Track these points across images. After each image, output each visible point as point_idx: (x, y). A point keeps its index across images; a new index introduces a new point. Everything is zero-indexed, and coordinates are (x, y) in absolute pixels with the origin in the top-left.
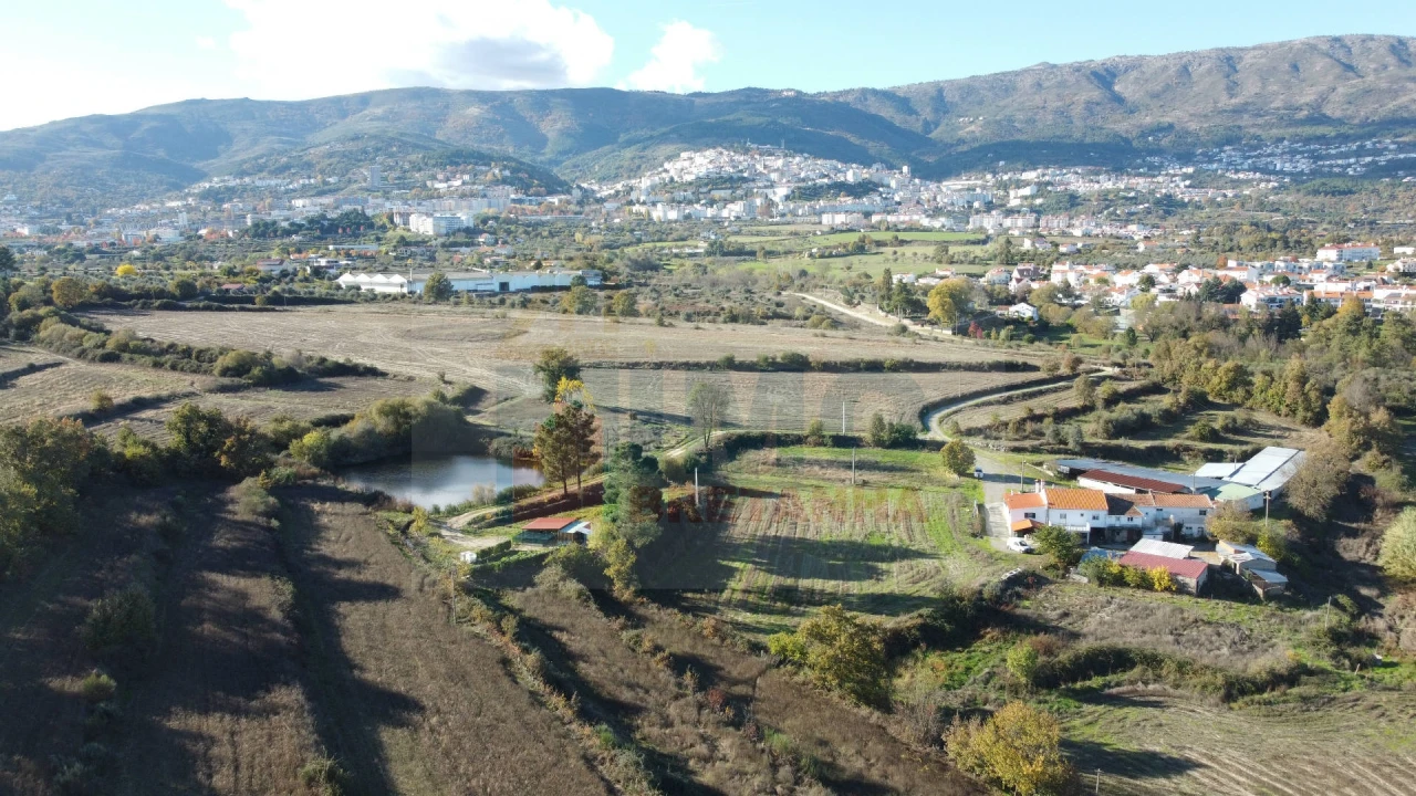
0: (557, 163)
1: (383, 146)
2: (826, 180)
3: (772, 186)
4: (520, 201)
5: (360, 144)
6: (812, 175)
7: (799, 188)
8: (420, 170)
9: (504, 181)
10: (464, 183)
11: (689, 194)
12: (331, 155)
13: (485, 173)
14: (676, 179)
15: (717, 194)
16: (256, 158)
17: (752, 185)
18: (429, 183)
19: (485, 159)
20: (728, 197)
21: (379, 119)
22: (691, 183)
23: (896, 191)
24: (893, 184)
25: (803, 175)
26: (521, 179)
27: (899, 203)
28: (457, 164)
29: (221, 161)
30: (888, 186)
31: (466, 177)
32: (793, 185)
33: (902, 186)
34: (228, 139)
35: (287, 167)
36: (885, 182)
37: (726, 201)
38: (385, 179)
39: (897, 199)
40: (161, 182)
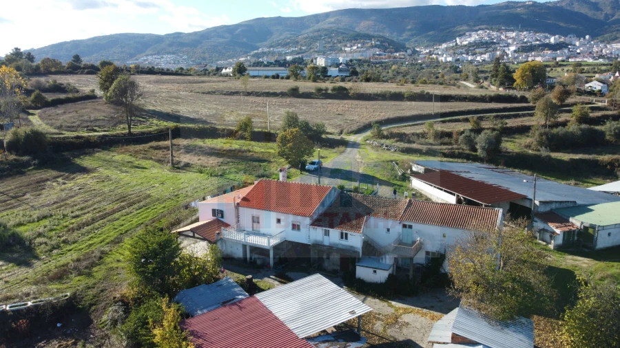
0: (407, 40)
1: (329, 33)
2: (538, 42)
3: (508, 46)
4: (380, 55)
5: (319, 33)
6: (530, 40)
7: (522, 47)
8: (340, 43)
9: (376, 46)
10: (358, 48)
11: (463, 51)
12: (306, 38)
13: (368, 43)
14: (459, 43)
15: (477, 50)
16: (278, 41)
17: (497, 45)
18: (343, 48)
19: (370, 37)
20: (483, 52)
21: (332, 23)
22: (466, 46)
23: (579, 47)
24: (577, 44)
25: (525, 40)
26: (384, 46)
27: (579, 53)
28: (357, 40)
29: (267, 43)
30: (575, 45)
31: (359, 45)
32: (519, 45)
33: (581, 45)
34: (270, 33)
35: (288, 44)
36: (573, 43)
37: (481, 54)
38: (325, 47)
39: (578, 51)
40: (241, 51)
